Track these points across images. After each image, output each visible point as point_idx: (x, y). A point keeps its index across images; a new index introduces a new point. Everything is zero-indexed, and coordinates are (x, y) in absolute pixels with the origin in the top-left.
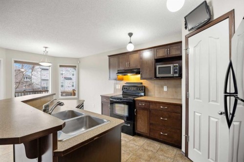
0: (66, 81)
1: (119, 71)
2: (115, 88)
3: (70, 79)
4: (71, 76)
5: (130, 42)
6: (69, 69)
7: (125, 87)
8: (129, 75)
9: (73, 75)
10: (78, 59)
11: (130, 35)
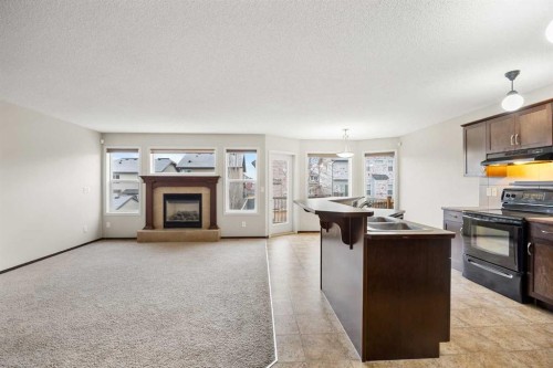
0: (376, 181)
1: (489, 157)
2: (482, 195)
3: (385, 177)
4: (386, 173)
5: (513, 92)
6: (382, 158)
7: (510, 193)
8: (519, 163)
9: (391, 169)
10: (398, 138)
11: (512, 75)
